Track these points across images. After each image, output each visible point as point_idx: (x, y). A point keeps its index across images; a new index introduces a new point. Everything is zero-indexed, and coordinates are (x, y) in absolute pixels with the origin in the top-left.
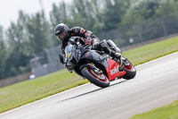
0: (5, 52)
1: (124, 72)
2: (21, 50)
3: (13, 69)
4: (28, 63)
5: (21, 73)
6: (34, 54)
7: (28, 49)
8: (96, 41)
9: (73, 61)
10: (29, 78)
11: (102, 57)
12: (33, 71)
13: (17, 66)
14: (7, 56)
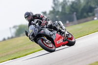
0: (81, 5)
1: (66, 42)
2: (89, 4)
3: (85, 14)
4: (93, 11)
5: (89, 16)
6: (97, 6)
7: (94, 4)
8: (50, 23)
9: (33, 35)
10: (93, 19)
11: (51, 33)
12: (96, 15)
13: (87, 13)
14: (82, 7)
